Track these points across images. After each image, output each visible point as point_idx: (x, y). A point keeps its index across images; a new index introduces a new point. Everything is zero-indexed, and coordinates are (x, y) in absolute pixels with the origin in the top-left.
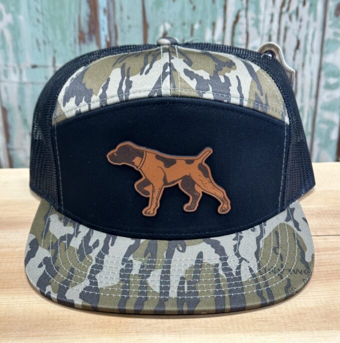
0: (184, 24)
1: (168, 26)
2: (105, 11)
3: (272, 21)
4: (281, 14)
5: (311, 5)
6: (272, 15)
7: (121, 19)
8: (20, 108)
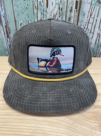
0: (26, 21)
1: (22, 22)
2: (3, 16)
5: (62, 18)
7: (9, 19)
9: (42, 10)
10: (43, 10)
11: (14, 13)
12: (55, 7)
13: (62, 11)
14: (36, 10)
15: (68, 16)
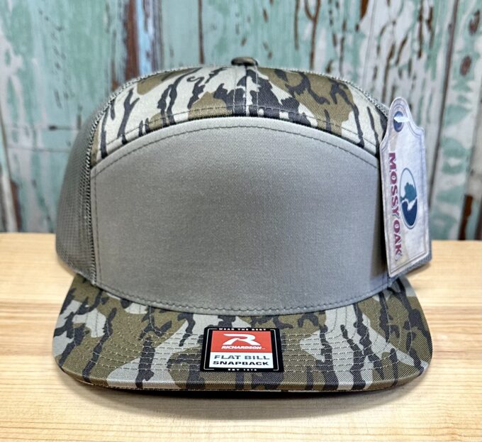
2: (148, 55)
3: (375, 77)
4: (388, 68)
5: (429, 57)
6: (376, 69)
8: (34, 183)
9: (338, 25)
10: (344, 26)
11: (201, 37)
12: (401, 10)
13: (430, 28)
14: (310, 25)
15: (460, 52)
